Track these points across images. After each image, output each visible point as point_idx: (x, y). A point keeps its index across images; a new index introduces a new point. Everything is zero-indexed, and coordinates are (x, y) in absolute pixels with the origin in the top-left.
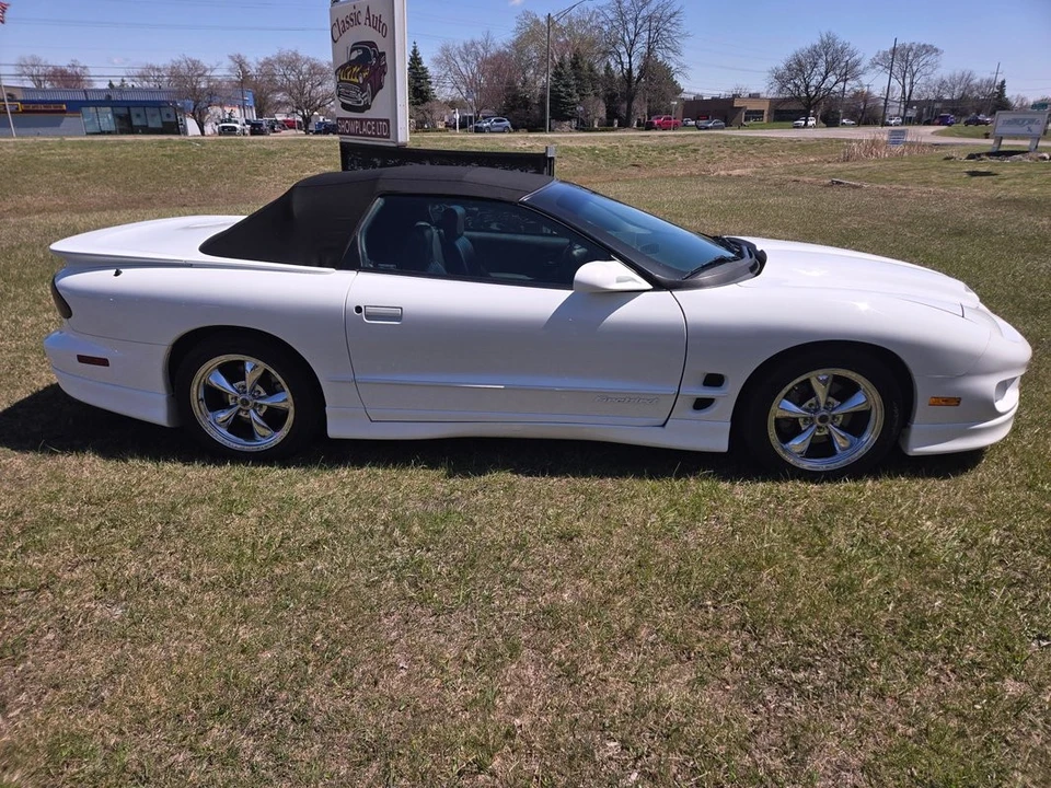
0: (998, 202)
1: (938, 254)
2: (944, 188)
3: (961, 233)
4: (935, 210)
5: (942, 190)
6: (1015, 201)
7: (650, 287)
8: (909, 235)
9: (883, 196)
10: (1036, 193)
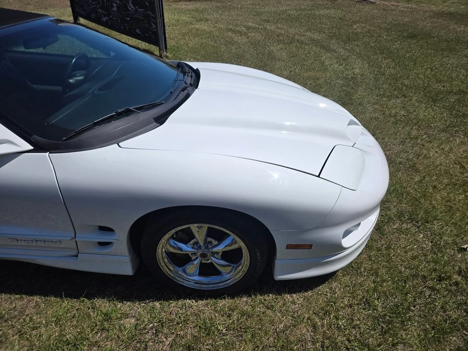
0: (441, 15)
1: (396, 51)
2: (416, 5)
3: (412, 36)
4: (407, 20)
5: (415, 6)
6: (451, 14)
7: (32, 148)
8: (385, 37)
9: (384, 10)
10: (463, 9)
